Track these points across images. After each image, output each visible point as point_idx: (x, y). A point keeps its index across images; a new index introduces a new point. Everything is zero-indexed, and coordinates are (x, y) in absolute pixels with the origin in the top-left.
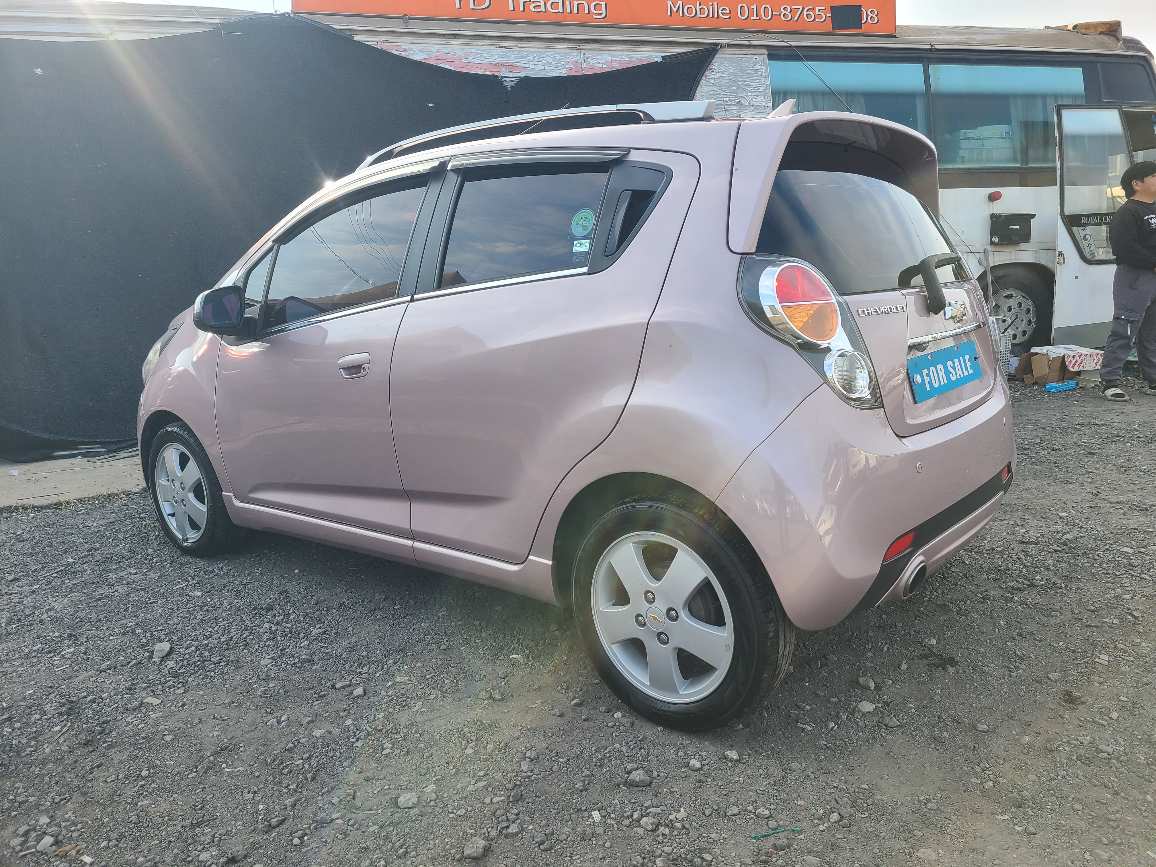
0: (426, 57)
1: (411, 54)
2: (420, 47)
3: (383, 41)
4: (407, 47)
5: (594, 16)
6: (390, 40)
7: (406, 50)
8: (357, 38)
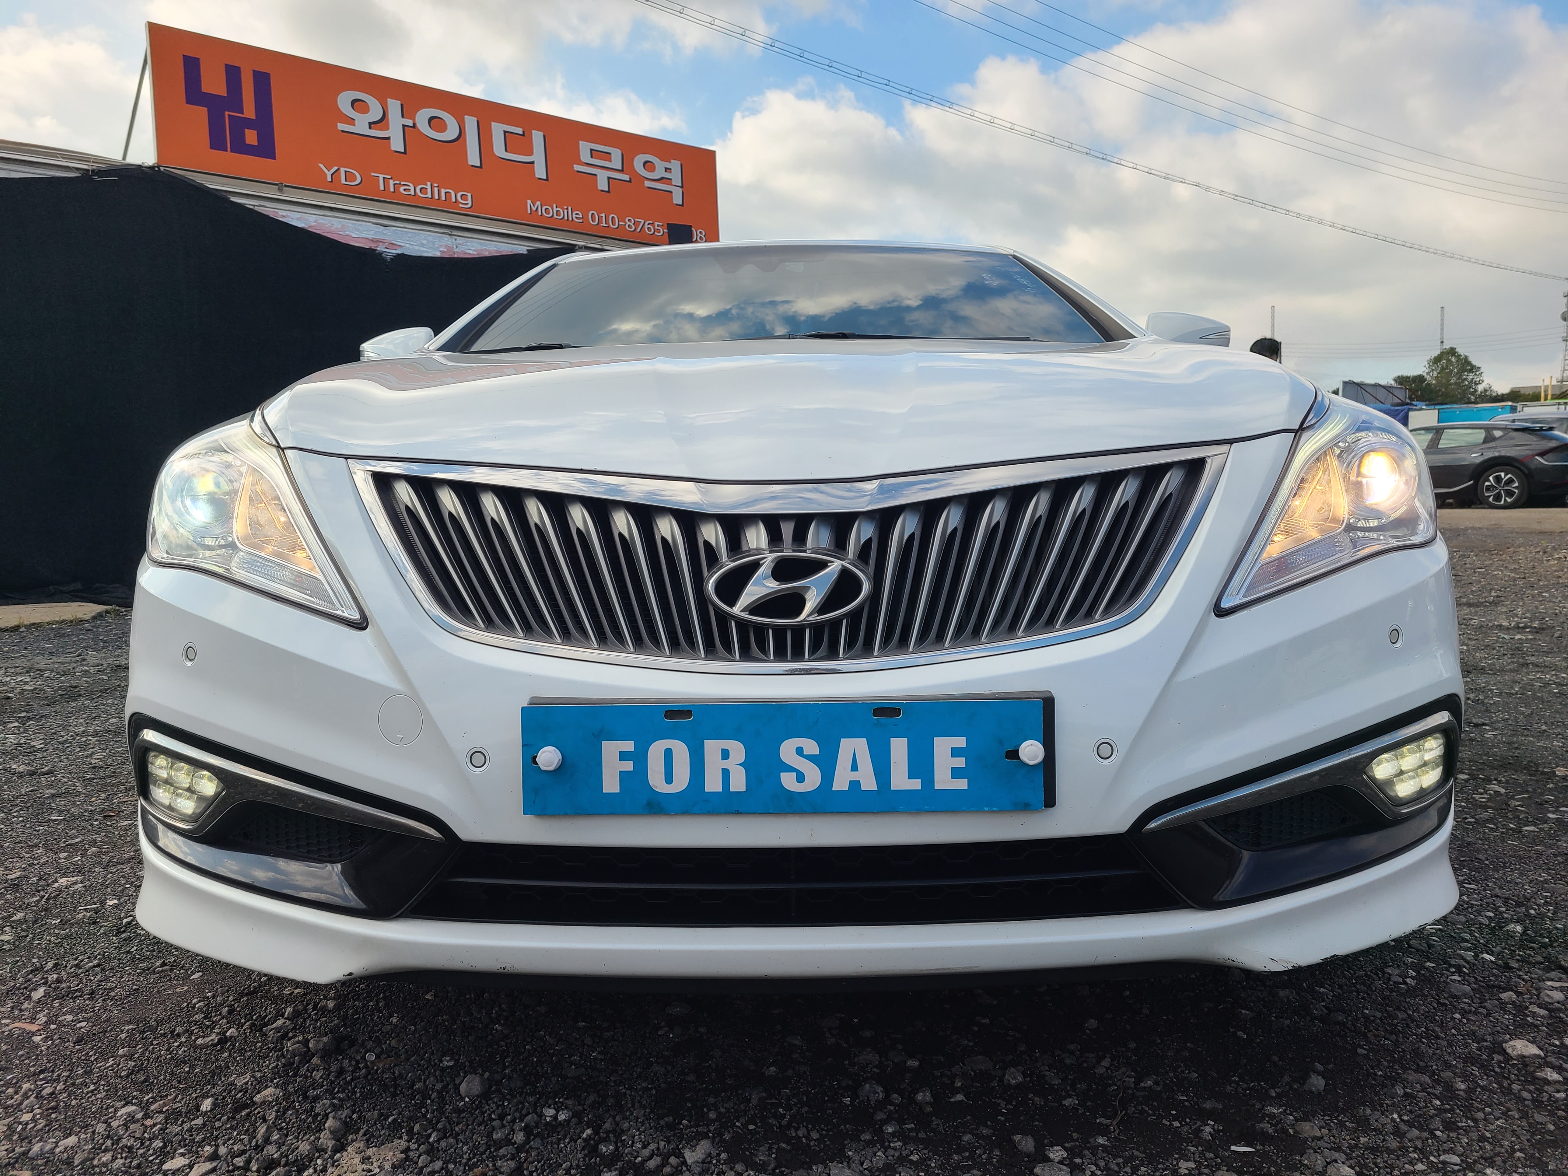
2: (300, 215)
5: (461, 205)
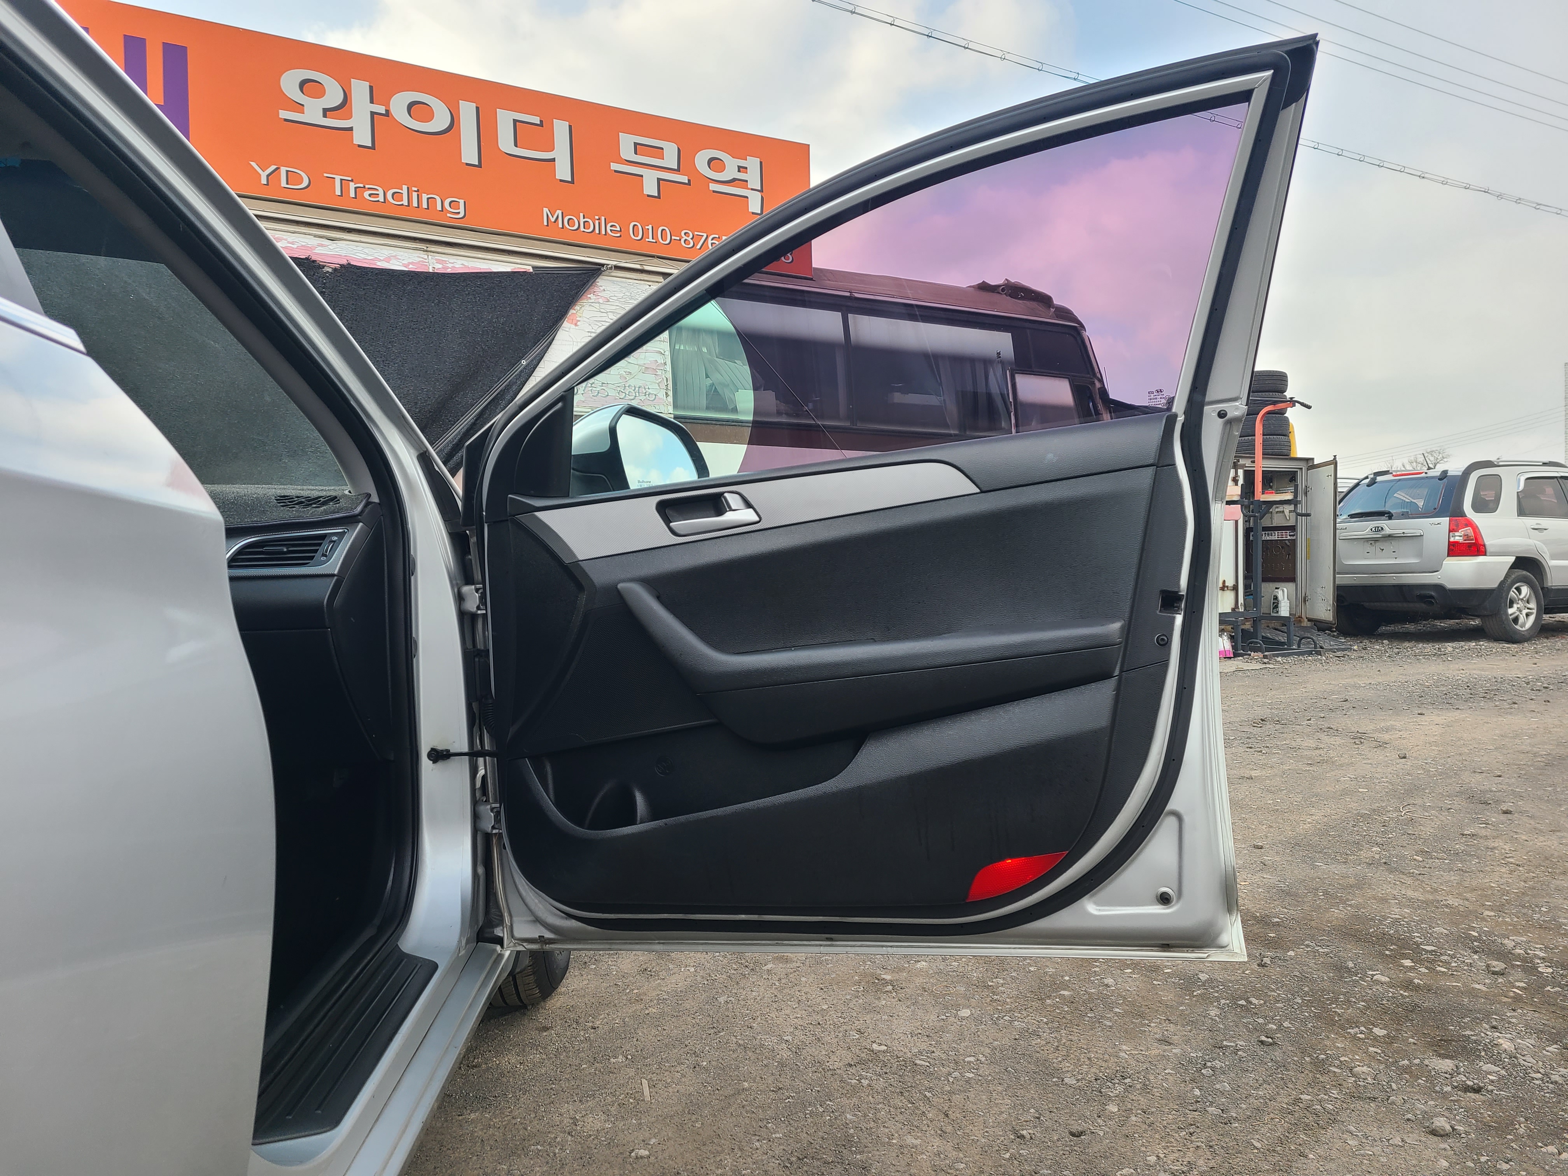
5: (449, 215)
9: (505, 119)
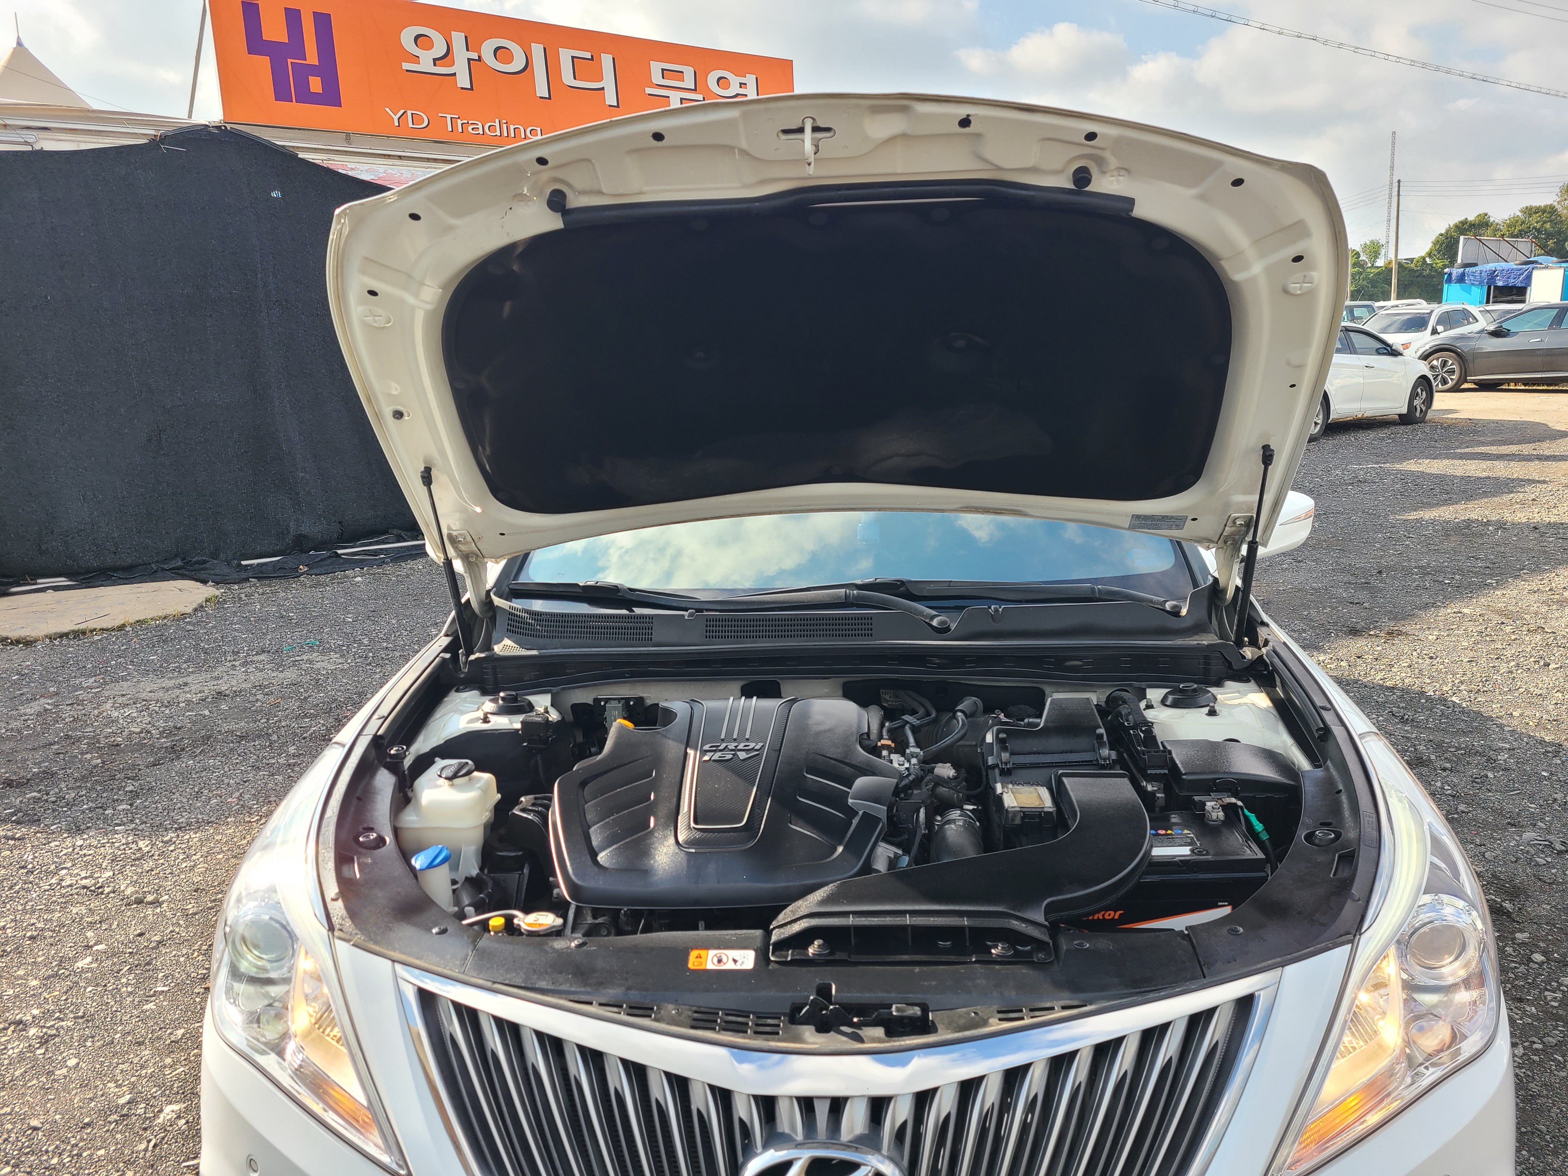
0: (373, 177)
1: (358, 174)
2: (367, 167)
3: (329, 160)
4: (353, 167)
6: (336, 159)
7: (352, 169)
8: (301, 155)
9: (565, 55)
